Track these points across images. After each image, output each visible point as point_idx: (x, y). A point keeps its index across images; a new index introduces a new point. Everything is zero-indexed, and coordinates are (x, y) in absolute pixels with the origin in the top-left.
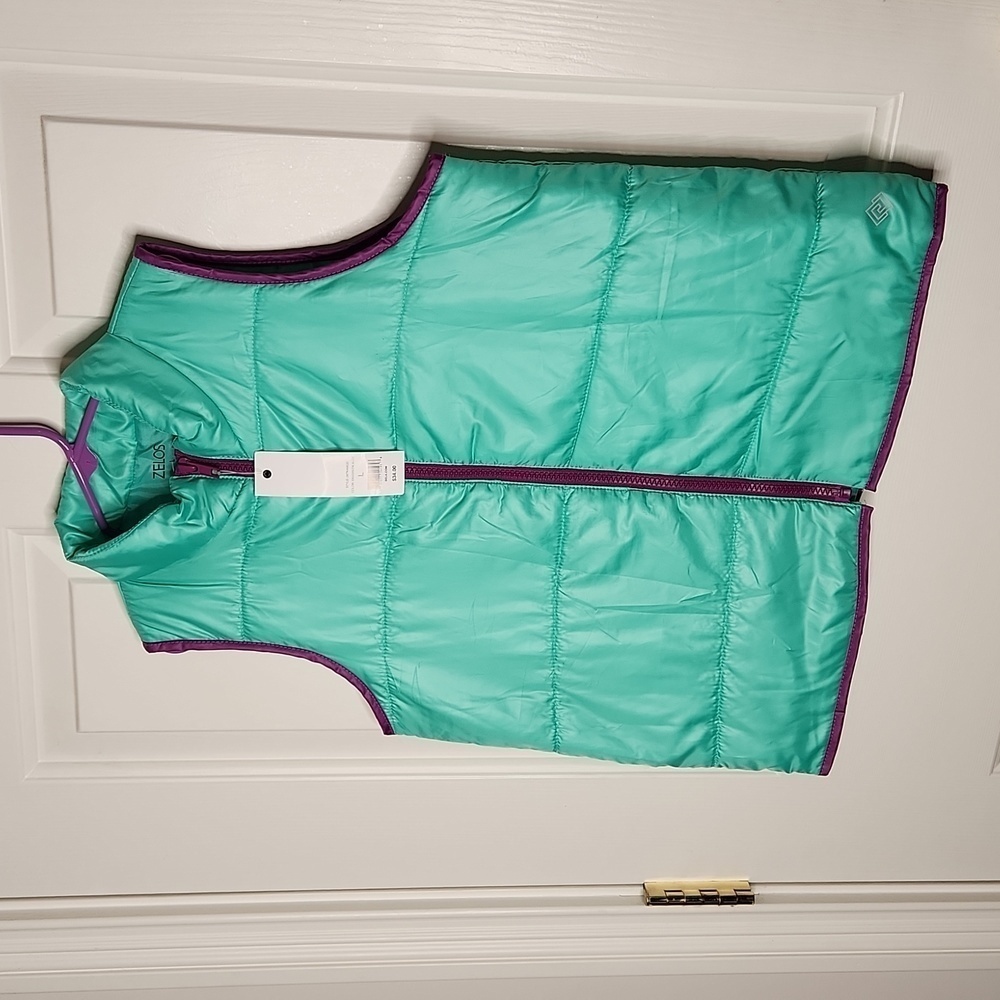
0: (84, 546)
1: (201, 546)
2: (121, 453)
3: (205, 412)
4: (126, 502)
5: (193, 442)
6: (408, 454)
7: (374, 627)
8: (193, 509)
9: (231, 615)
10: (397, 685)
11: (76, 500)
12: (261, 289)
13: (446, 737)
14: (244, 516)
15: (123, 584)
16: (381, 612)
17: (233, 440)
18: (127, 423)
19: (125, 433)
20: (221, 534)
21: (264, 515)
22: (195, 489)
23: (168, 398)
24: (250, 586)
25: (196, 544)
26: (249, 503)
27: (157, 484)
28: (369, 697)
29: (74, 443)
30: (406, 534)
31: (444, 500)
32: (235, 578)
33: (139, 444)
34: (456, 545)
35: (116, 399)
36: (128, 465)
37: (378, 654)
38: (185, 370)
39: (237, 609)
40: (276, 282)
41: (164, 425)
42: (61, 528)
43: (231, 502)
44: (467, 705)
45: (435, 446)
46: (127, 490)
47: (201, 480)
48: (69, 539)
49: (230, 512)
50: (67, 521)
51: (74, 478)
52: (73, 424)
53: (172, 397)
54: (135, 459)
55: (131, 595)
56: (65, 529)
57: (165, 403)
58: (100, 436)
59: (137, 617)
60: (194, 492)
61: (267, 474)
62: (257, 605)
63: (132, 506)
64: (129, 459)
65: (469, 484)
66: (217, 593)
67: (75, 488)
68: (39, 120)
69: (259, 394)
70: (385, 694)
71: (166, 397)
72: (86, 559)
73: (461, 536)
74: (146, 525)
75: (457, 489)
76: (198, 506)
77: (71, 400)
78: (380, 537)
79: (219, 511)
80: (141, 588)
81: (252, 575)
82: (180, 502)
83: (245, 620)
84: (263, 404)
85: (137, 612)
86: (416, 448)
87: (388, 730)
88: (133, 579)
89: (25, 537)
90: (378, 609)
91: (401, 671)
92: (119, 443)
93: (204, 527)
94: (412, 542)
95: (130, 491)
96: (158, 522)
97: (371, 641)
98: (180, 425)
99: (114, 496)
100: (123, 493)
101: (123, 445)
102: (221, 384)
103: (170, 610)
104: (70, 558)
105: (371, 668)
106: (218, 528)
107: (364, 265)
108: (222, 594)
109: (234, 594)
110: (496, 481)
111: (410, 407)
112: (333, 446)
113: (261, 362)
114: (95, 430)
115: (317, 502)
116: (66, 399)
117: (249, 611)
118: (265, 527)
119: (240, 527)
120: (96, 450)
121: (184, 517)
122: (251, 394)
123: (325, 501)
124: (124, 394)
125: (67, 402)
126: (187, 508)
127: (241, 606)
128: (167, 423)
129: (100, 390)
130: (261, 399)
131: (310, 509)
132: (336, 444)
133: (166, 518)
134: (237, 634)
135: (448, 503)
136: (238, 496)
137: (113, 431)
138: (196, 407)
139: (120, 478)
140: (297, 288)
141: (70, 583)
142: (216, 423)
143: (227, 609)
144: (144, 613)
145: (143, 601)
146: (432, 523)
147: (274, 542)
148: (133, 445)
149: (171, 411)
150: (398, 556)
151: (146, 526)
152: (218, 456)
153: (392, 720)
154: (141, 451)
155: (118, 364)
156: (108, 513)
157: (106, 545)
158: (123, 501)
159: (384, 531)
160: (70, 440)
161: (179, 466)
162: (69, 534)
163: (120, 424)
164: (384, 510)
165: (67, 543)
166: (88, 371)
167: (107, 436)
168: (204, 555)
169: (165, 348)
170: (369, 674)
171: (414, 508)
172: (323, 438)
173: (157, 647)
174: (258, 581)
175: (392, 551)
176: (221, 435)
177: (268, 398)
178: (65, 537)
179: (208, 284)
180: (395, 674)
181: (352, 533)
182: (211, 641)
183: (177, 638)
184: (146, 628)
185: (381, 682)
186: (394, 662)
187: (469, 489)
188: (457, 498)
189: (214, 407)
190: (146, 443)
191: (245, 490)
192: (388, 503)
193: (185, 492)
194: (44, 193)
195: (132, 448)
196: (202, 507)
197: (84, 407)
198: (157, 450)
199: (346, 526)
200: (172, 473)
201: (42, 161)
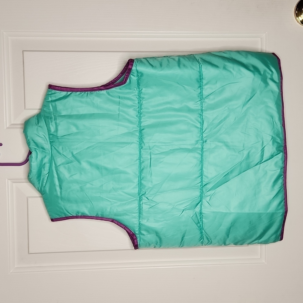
68: (22, 52)
89: (14, 184)
141: (27, 198)
194: (23, 73)
201: (22, 63)
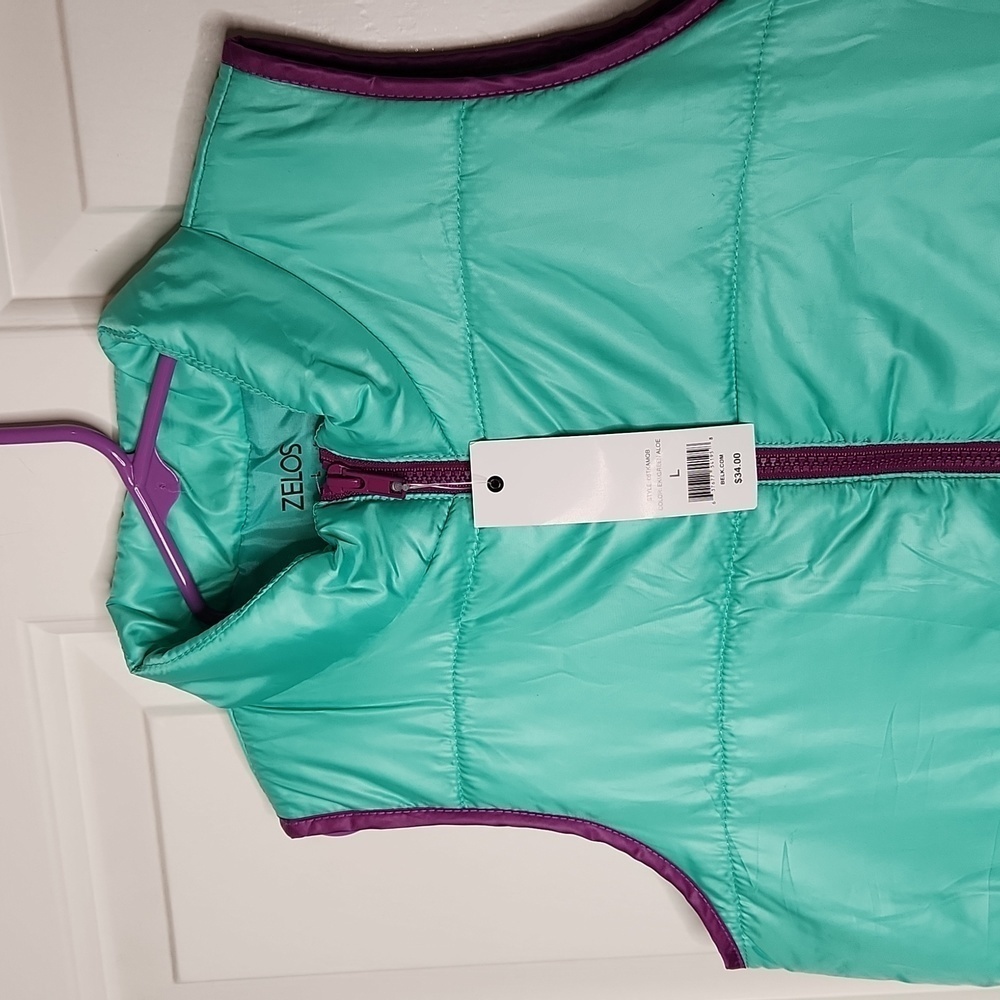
0: (159, 646)
1: (378, 630)
2: (221, 466)
3: (373, 369)
4: (237, 558)
5: (356, 428)
6: (761, 430)
7: (705, 769)
8: (359, 560)
9: (437, 759)
10: (752, 877)
11: (145, 559)
12: (470, 109)
13: (844, 971)
14: (453, 571)
15: (240, 712)
16: (715, 740)
17: (427, 422)
18: (229, 405)
19: (225, 426)
20: (413, 605)
21: (493, 565)
22: (362, 522)
23: (303, 343)
24: (471, 704)
25: (369, 626)
26: (463, 543)
27: (290, 520)
28: (697, 902)
29: (132, 452)
30: (760, 588)
31: (832, 516)
32: (442, 689)
33: (254, 448)
34: (858, 603)
35: (202, 352)
36: (236, 488)
37: (713, 821)
38: (330, 289)
39: (447, 749)
40: (499, 94)
41: (296, 396)
42: (118, 612)
43: (429, 543)
44: (887, 909)
45: (815, 409)
46: (237, 536)
47: (372, 506)
48: (134, 633)
49: (429, 563)
50: (129, 599)
51: (138, 518)
52: (129, 415)
53: (310, 340)
54: (248, 475)
55: (254, 732)
56: (125, 615)
57: (296, 353)
58: (181, 435)
59: (266, 773)
60: (359, 528)
61: (496, 484)
62: (485, 739)
63: (248, 566)
64: (235, 476)
65: (879, 482)
66: (410, 721)
67: (141, 537)
69: (475, 328)
70: (729, 896)
71: (296, 340)
72: (165, 669)
73: (869, 586)
74: (272, 595)
75: (857, 494)
76: (368, 555)
77: (123, 368)
78: (710, 597)
79: (409, 562)
80: (271, 719)
81: (472, 682)
82: (334, 548)
83: (463, 768)
84: (481, 347)
85: (266, 763)
86: (777, 414)
87: (733, 959)
88: (256, 702)
89: (63, 638)
90: (710, 735)
91: (757, 849)
92: (219, 448)
93: (382, 595)
94: (771, 602)
95: (243, 538)
96: (296, 588)
97: (702, 796)
98: (328, 395)
99: (213, 549)
100: (228, 541)
101: (225, 452)
102: (400, 313)
103: (325, 756)
104: (138, 668)
105: (699, 848)
106: (407, 595)
107: (672, 43)
108: (419, 721)
109: (442, 720)
110: (931, 474)
111: (767, 332)
112: (618, 422)
113: (475, 261)
114: (170, 424)
115: (590, 533)
116: (117, 368)
117: (472, 751)
118: (493, 588)
119: (448, 591)
120: (175, 464)
121: (344, 575)
122: (457, 330)
123: (605, 530)
124: (216, 340)
125: (118, 375)
126: (349, 559)
127: (454, 742)
128: (303, 392)
129: (172, 336)
130: (477, 339)
131: (576, 551)
132: (621, 418)
133: (310, 579)
134: (451, 798)
135: (840, 522)
136: (442, 531)
137: (206, 424)
138: (356, 358)
139: (222, 513)
140: (539, 102)
141: (145, 716)
142: (394, 387)
143: (431, 749)
144: (278, 765)
145: (275, 742)
146: (811, 562)
147: (513, 616)
148: (244, 451)
149: (308, 366)
150: (746, 630)
151: (273, 597)
152: (402, 455)
153: (742, 942)
154: (256, 461)
155: (203, 284)
156: (203, 581)
157: (200, 639)
158: (231, 556)
159: (717, 584)
160: (127, 447)
161: (329, 480)
162: (133, 624)
163: (215, 409)
164: (717, 543)
165: (131, 641)
166: (148, 300)
167: (195, 435)
168: (382, 648)
169: (291, 246)
170: (697, 858)
171: (775, 535)
172: (598, 407)
173: (306, 826)
174: (484, 693)
175: (734, 623)
176: (407, 412)
177: (491, 334)
178: (126, 630)
179: (367, 107)
180: (747, 856)
181: (657, 591)
182: (402, 810)
183: (340, 808)
184: (284, 793)
185: (720, 873)
186: (745, 835)
187: (881, 493)
188: (856, 511)
189: (389, 360)
190: (267, 443)
191: (455, 518)
192: (723, 528)
193: (344, 529)
195: (241, 456)
196: (377, 556)
197: (148, 380)
198: (288, 455)
199: (645, 578)
200: (317, 497)
